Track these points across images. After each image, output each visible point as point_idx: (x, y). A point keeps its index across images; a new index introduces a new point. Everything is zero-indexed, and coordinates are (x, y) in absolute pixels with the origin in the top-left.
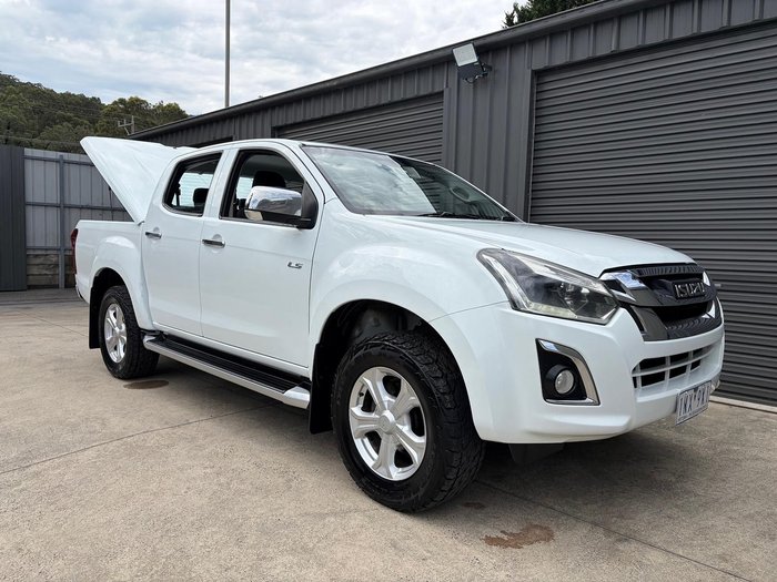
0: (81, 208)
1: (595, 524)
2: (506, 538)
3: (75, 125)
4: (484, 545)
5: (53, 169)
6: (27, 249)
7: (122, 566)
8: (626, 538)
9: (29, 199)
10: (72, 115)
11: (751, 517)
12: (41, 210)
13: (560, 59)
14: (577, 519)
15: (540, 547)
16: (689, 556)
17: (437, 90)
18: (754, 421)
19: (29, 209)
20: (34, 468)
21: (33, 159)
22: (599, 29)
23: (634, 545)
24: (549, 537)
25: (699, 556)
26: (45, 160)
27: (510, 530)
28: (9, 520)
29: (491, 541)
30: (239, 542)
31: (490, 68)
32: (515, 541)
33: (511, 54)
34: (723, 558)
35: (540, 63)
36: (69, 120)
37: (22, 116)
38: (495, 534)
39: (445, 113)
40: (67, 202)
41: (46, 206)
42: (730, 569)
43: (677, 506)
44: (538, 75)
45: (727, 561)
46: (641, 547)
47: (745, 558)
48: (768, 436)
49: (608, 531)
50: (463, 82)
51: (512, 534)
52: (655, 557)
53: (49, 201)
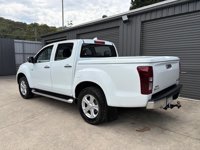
0: (28, 54)
1: (159, 127)
2: (140, 130)
3: (21, 30)
4: (136, 132)
5: (21, 45)
6: (16, 64)
7: (62, 137)
8: (166, 130)
9: (16, 52)
10: (19, 27)
11: (192, 125)
12: (18, 55)
13: (148, 19)
14: (155, 126)
15: (148, 132)
16: (179, 133)
17: (118, 26)
18: (194, 104)
19: (16, 55)
20: (36, 118)
21: (16, 42)
22: (157, 12)
23: (167, 131)
24: (149, 130)
25: (181, 133)
26: (19, 42)
27: (141, 128)
28: (35, 128)
29: (137, 131)
30: (85, 132)
31: (131, 21)
32: (142, 131)
33: (136, 17)
34: (186, 133)
35: (143, 20)
36: (18, 29)
37: (7, 28)
38: (138, 129)
39: (120, 31)
40: (25, 53)
41: (20, 54)
42: (187, 135)
43: (176, 123)
44: (143, 22)
45: (187, 134)
46: (169, 131)
47: (191, 133)
48: (197, 107)
49: (162, 128)
50: (124, 24)
51: (141, 129)
52: (172, 133)
53: (20, 53)
